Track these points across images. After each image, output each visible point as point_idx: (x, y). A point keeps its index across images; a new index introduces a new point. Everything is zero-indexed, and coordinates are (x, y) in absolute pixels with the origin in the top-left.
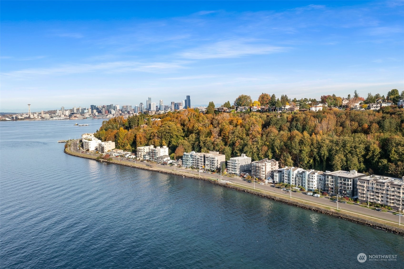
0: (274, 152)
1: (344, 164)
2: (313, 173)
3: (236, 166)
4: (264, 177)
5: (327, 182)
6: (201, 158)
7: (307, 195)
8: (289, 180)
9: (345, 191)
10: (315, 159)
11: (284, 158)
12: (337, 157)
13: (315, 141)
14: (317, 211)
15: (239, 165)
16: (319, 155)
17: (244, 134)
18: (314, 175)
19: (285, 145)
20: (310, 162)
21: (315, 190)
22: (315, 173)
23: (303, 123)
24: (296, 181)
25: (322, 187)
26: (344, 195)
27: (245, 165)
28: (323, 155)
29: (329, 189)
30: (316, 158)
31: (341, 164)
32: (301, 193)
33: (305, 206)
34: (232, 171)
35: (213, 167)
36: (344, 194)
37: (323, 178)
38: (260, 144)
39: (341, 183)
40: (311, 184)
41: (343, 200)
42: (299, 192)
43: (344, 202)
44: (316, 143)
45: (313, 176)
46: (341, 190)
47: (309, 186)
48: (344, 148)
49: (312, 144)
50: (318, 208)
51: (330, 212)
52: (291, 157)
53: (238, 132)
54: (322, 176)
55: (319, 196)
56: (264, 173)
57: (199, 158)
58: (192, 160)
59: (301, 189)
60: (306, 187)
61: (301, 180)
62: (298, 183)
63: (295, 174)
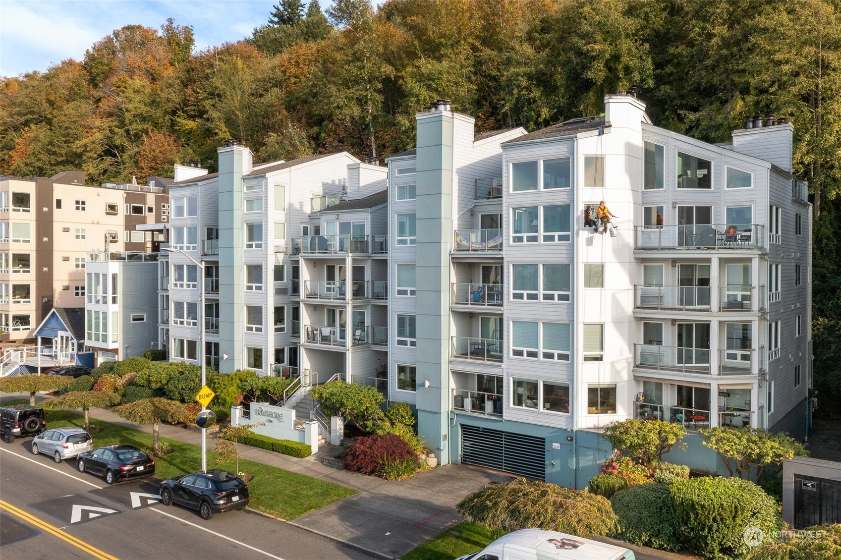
8: (213, 313)
24: (289, 313)
40: (529, 332)
42: (302, 487)
47: (482, 367)
56: (25, 277)
59: (351, 430)
60: (437, 388)
61: (358, 292)
62: (325, 339)
63: (291, 212)
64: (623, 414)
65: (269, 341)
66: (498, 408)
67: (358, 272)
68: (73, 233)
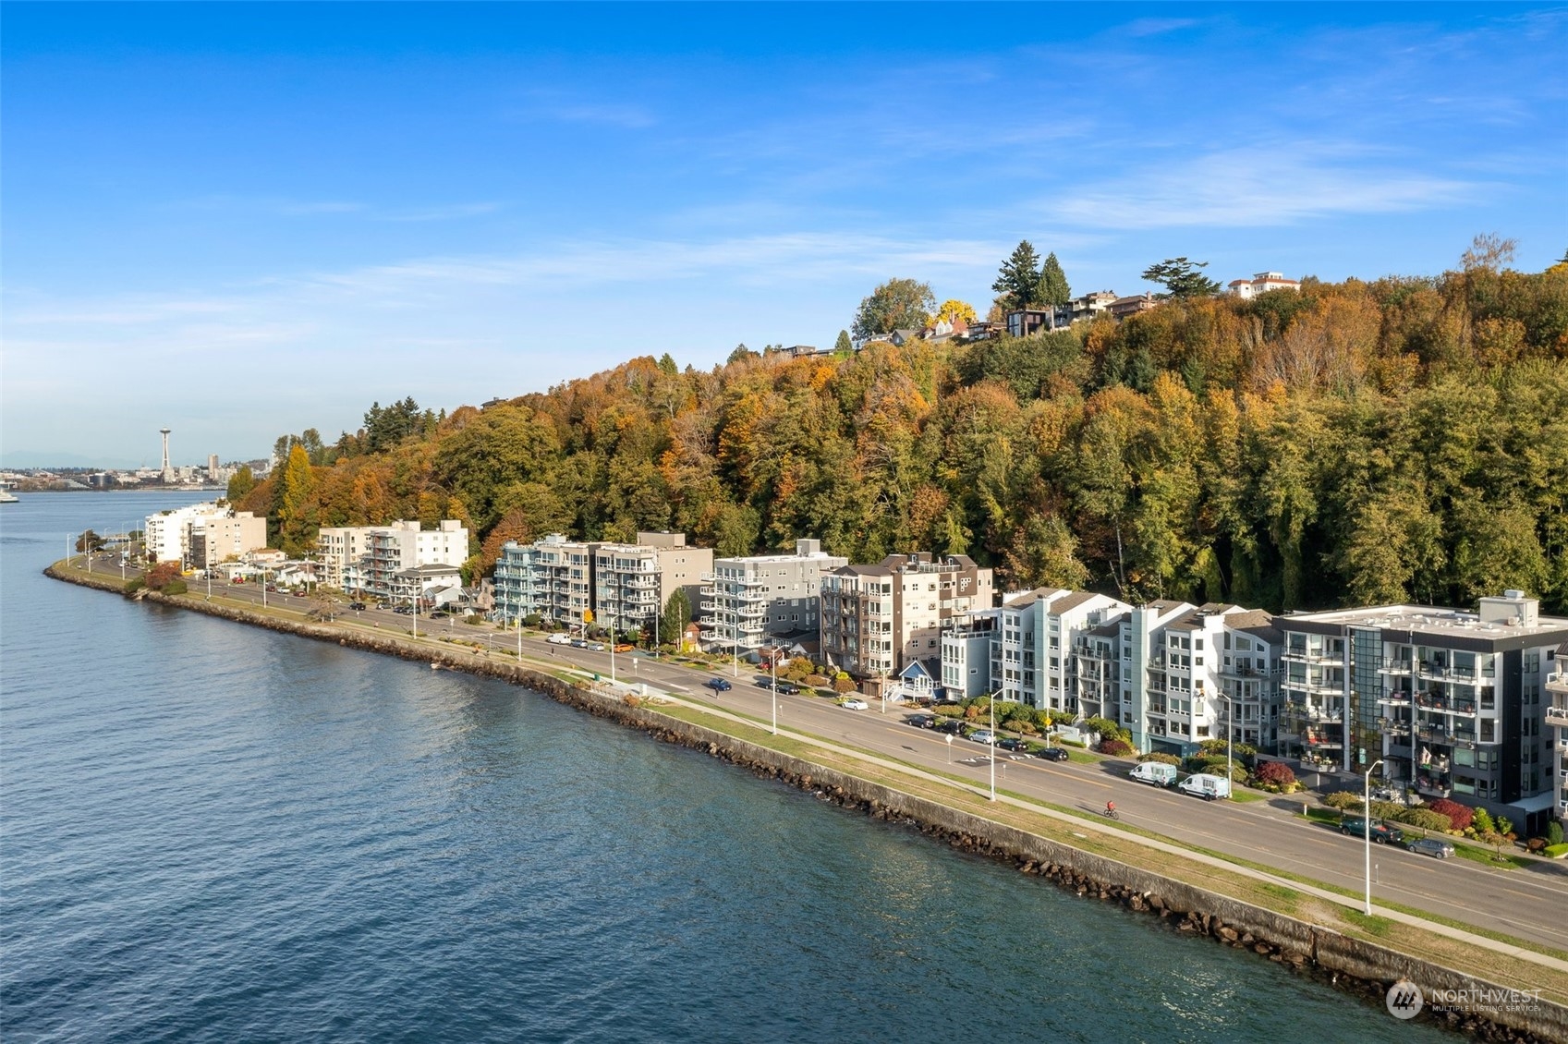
0: (977, 518)
1: (1430, 561)
2: (1192, 622)
3: (743, 603)
4: (887, 664)
5: (1289, 685)
6: (577, 568)
7: (1132, 778)
8: (1030, 678)
9: (1437, 751)
10: (1224, 549)
11: (1031, 549)
12: (1376, 515)
13: (1229, 433)
14: (1177, 917)
15: (764, 599)
16: (1250, 520)
17: (832, 433)
18: (1196, 634)
19: (1045, 475)
20: (1194, 569)
21: (1200, 746)
22: (1208, 620)
23: (1170, 352)
24: (1072, 683)
25: (1258, 727)
26: (1432, 787)
27: (802, 601)
28: (1277, 509)
29: (1311, 735)
30: (1233, 538)
31: (1405, 565)
32: (1095, 770)
33: (1087, 868)
34: (725, 638)
35: (633, 614)
36: (1431, 782)
37: (1266, 656)
38: (905, 477)
39: (1404, 686)
40: (1175, 703)
41: (1418, 830)
42: (1084, 759)
43: (1435, 847)
44: (1238, 443)
45: (1186, 644)
46: (1404, 741)
47: (1158, 716)
48: (1427, 459)
49: (1212, 449)
50: (1187, 891)
51: (1290, 935)
52: (1076, 540)
53: (801, 421)
54: (1255, 640)
55: (1222, 786)
56: (888, 637)
57: (568, 564)
58: (535, 583)
59: (1103, 739)
60: (1140, 723)
61: (1107, 675)
62: (1091, 697)
63: (1072, 631)
64: (1211, 737)
65: (1062, 695)
66: (1165, 733)
67: (1106, 666)
68: (911, 606)
